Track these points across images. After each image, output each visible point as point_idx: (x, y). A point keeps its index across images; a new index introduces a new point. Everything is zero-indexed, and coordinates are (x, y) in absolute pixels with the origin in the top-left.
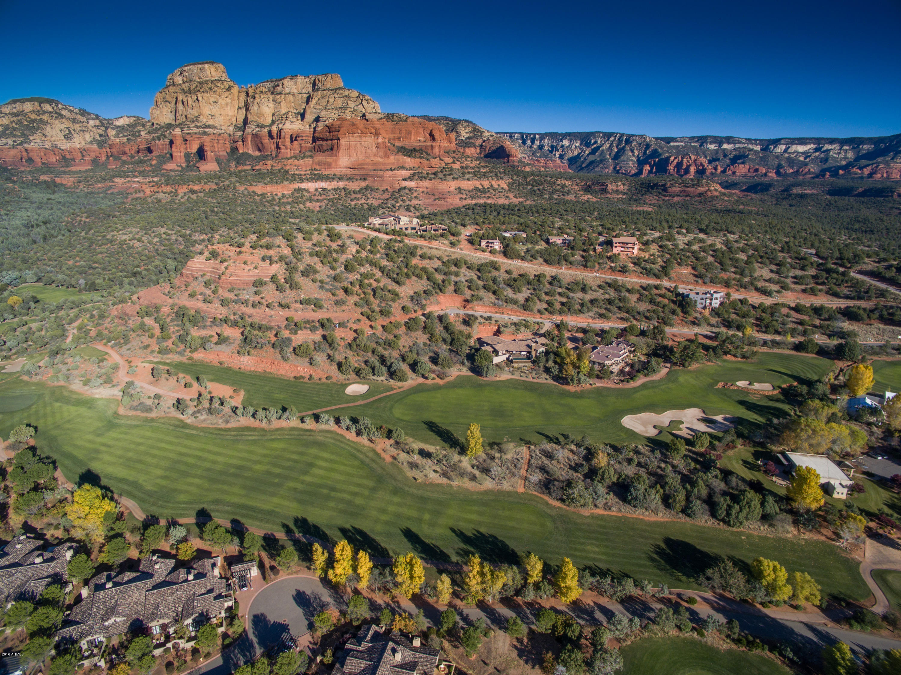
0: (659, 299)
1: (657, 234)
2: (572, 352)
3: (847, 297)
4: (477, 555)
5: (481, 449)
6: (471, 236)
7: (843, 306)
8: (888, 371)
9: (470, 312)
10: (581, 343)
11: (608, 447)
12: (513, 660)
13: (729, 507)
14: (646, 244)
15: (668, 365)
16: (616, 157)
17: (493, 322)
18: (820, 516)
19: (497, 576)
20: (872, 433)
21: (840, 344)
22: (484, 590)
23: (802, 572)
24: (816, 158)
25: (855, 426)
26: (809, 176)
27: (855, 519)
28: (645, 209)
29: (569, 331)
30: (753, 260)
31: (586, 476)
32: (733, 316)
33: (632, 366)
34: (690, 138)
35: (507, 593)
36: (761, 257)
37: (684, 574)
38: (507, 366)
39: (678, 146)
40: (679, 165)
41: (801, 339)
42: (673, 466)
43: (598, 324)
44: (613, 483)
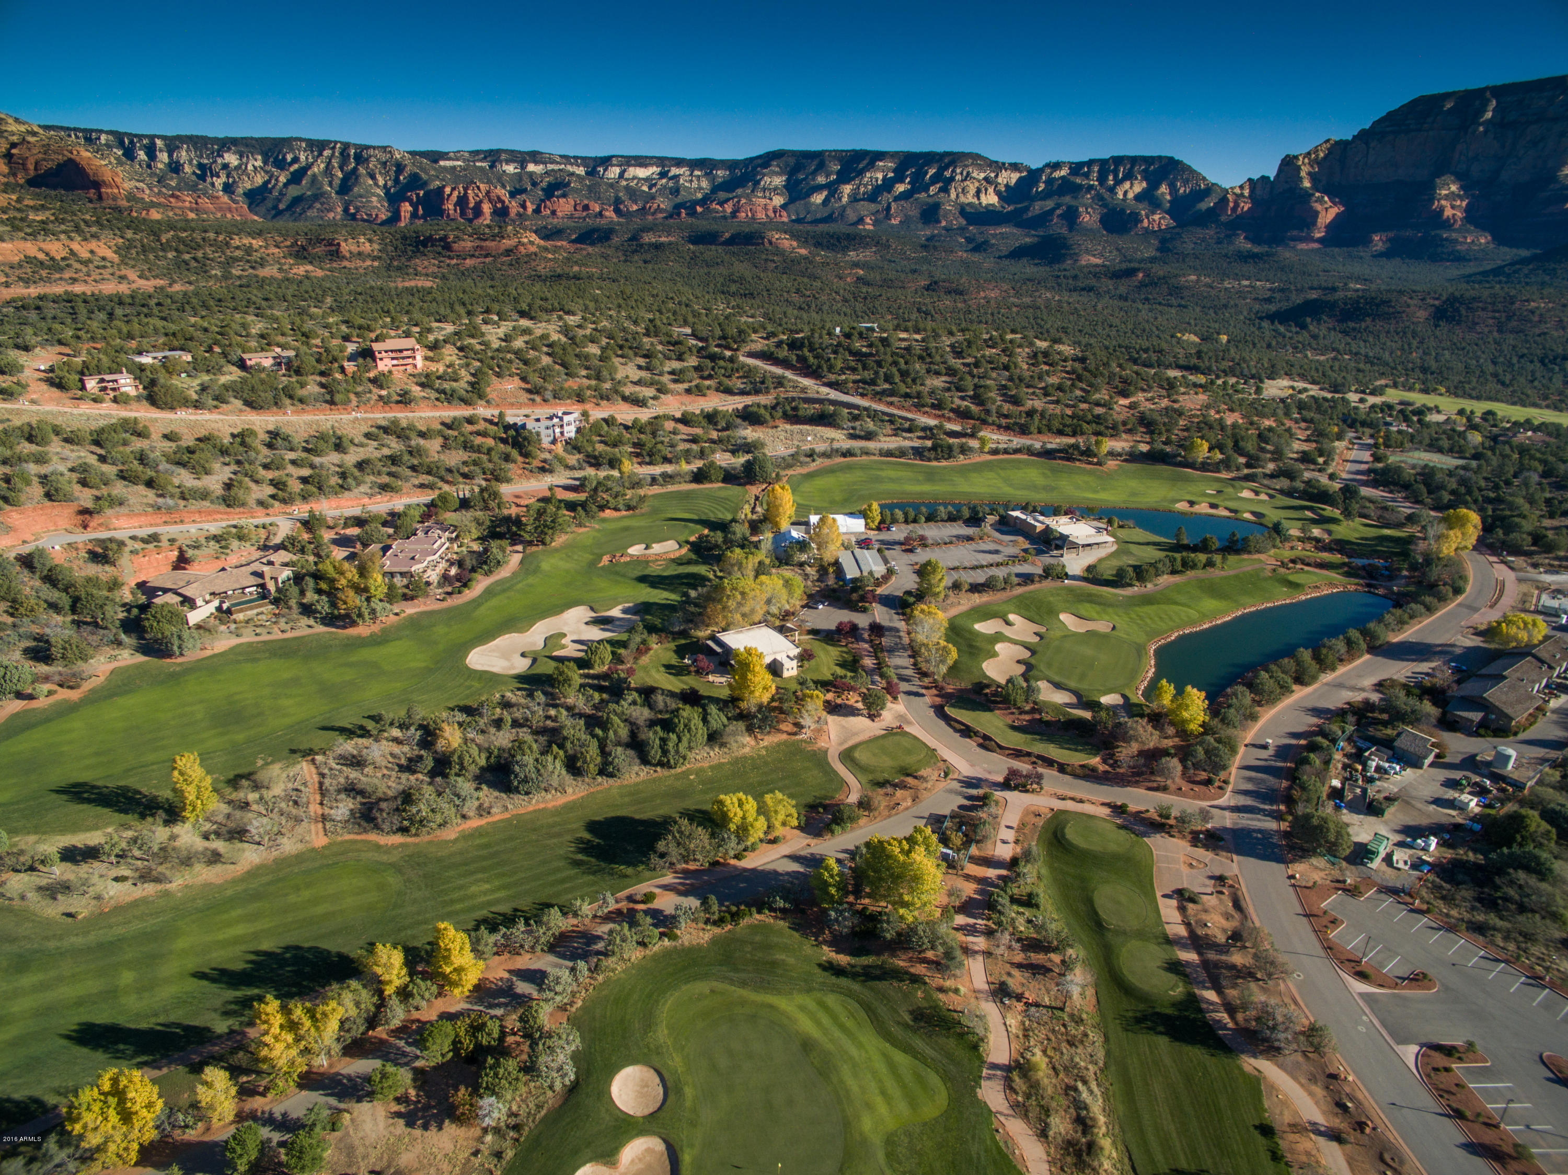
0: (478, 440)
1: (449, 328)
2: (346, 565)
3: (743, 393)
4: (269, 997)
5: (215, 797)
6: (51, 370)
7: (740, 407)
8: (807, 487)
9: (104, 535)
10: (359, 545)
11: (457, 713)
12: (400, 1138)
13: (664, 741)
14: (434, 346)
15: (519, 548)
16: (344, 188)
17: (165, 543)
18: (775, 709)
19: (325, 1014)
20: (806, 576)
21: (748, 461)
22: (306, 1051)
23: (772, 791)
24: (664, 187)
25: (787, 572)
26: (660, 216)
27: (811, 697)
28: (420, 284)
29: (329, 527)
30: (610, 352)
31: (433, 774)
32: (600, 448)
33: (460, 564)
34: (471, 152)
35: (353, 1033)
36: (621, 347)
37: (629, 864)
38: (222, 622)
39: (454, 168)
40: (462, 201)
41: (699, 464)
42: (569, 709)
43: (382, 505)
44: (482, 769)
